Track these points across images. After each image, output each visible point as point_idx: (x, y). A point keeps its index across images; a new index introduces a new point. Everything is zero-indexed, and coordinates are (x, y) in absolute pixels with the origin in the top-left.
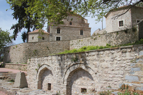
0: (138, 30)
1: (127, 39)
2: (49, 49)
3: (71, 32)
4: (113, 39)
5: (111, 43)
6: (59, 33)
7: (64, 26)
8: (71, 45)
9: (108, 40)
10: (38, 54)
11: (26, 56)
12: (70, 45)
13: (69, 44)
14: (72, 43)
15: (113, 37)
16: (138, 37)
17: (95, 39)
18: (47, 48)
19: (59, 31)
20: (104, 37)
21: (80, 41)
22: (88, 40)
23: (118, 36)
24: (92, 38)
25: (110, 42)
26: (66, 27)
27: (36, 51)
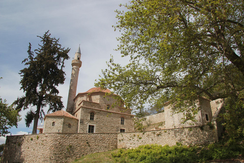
0: (216, 127)
1: (203, 138)
2: (89, 146)
3: (109, 119)
4: (184, 136)
5: (183, 141)
6: (93, 119)
7: (100, 111)
8: (120, 141)
9: (178, 138)
10: (73, 151)
11: (56, 154)
12: (118, 141)
13: (117, 139)
14: (121, 138)
15: (185, 134)
16: (217, 136)
17: (158, 135)
18: (88, 143)
19: (93, 116)
20: (172, 133)
21: (135, 135)
22: (148, 135)
23: (191, 132)
24: (154, 133)
25: (181, 140)
26: (103, 112)
27: (71, 147)
